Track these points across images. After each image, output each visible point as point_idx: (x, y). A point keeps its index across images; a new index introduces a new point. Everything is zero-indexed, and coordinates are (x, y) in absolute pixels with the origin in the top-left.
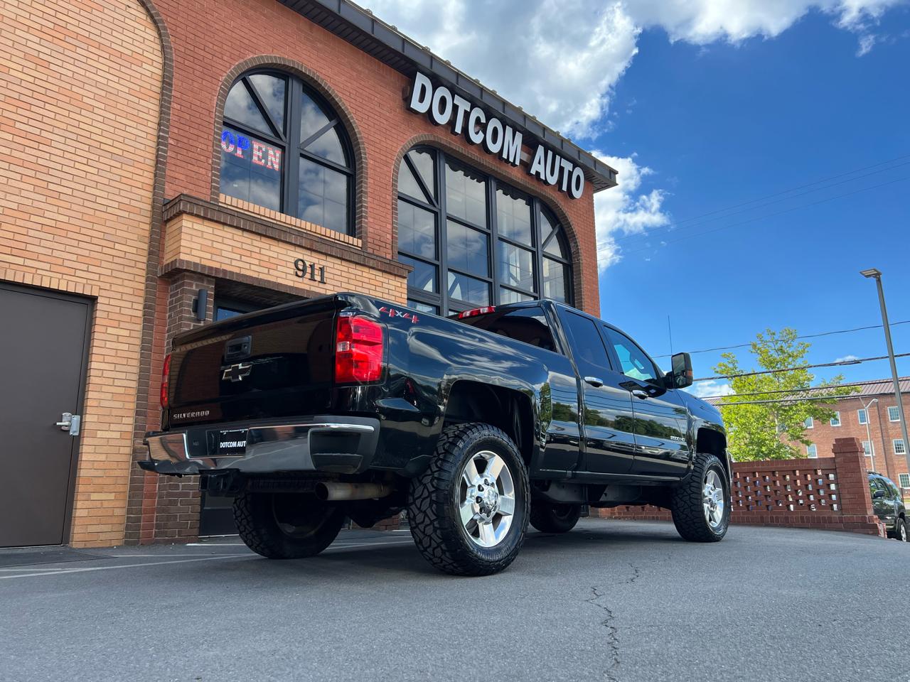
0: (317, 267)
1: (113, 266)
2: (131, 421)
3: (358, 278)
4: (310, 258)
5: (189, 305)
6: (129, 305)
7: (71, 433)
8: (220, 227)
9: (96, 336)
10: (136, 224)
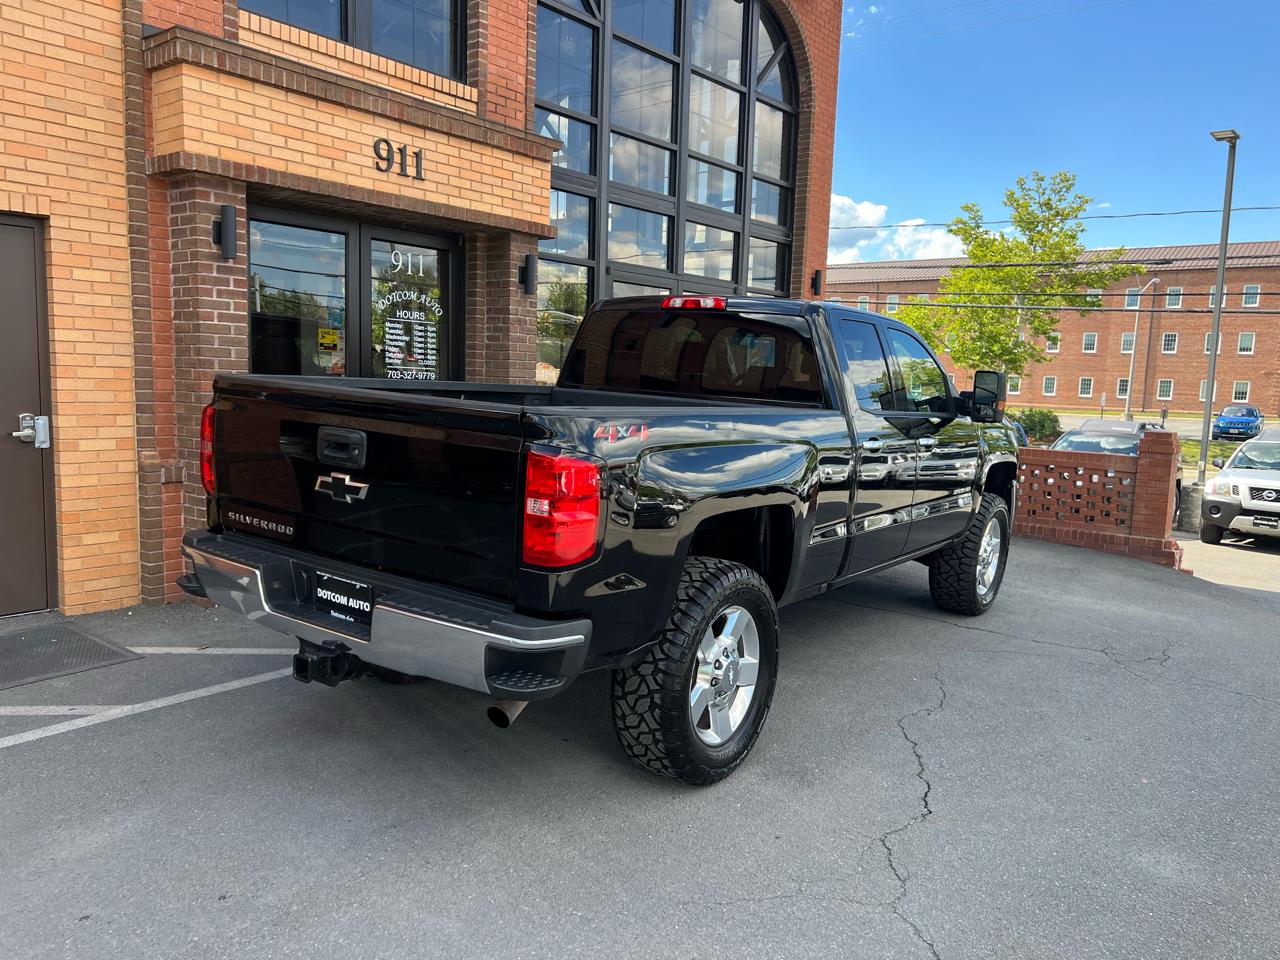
0: (410, 151)
1: (69, 159)
2: (130, 420)
3: (476, 167)
4: (400, 136)
5: (206, 232)
6: (103, 227)
7: (37, 445)
8: (248, 85)
9: (56, 284)
10: (98, 76)
